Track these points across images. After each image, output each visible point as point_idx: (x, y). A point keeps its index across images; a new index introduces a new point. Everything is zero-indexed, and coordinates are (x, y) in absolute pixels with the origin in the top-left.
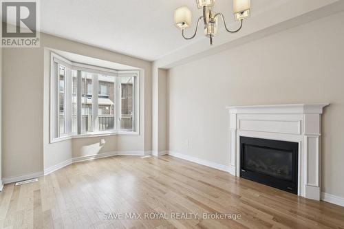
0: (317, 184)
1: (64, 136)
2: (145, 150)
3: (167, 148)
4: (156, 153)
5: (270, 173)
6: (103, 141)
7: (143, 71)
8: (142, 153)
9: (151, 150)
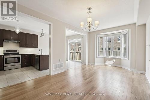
6: (114, 60)
8: (129, 69)
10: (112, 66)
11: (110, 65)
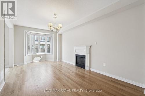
0: (88, 66)
1: (30, 54)
2: (54, 59)
3: (61, 59)
4: (57, 60)
5: (81, 64)
6: (41, 56)
7: (53, 35)
8: (53, 60)
9: (56, 59)
10: (40, 61)
11: (38, 61)
